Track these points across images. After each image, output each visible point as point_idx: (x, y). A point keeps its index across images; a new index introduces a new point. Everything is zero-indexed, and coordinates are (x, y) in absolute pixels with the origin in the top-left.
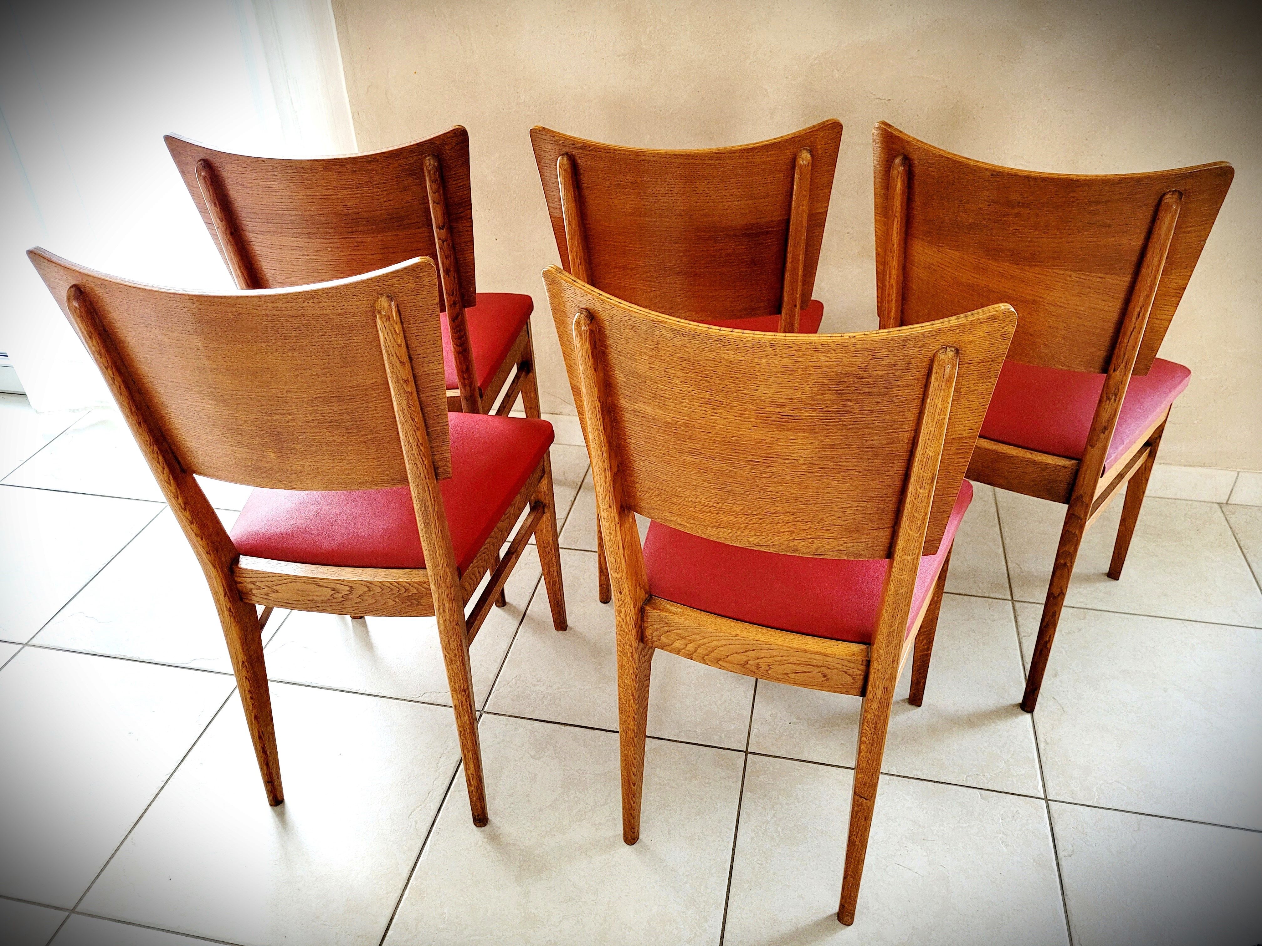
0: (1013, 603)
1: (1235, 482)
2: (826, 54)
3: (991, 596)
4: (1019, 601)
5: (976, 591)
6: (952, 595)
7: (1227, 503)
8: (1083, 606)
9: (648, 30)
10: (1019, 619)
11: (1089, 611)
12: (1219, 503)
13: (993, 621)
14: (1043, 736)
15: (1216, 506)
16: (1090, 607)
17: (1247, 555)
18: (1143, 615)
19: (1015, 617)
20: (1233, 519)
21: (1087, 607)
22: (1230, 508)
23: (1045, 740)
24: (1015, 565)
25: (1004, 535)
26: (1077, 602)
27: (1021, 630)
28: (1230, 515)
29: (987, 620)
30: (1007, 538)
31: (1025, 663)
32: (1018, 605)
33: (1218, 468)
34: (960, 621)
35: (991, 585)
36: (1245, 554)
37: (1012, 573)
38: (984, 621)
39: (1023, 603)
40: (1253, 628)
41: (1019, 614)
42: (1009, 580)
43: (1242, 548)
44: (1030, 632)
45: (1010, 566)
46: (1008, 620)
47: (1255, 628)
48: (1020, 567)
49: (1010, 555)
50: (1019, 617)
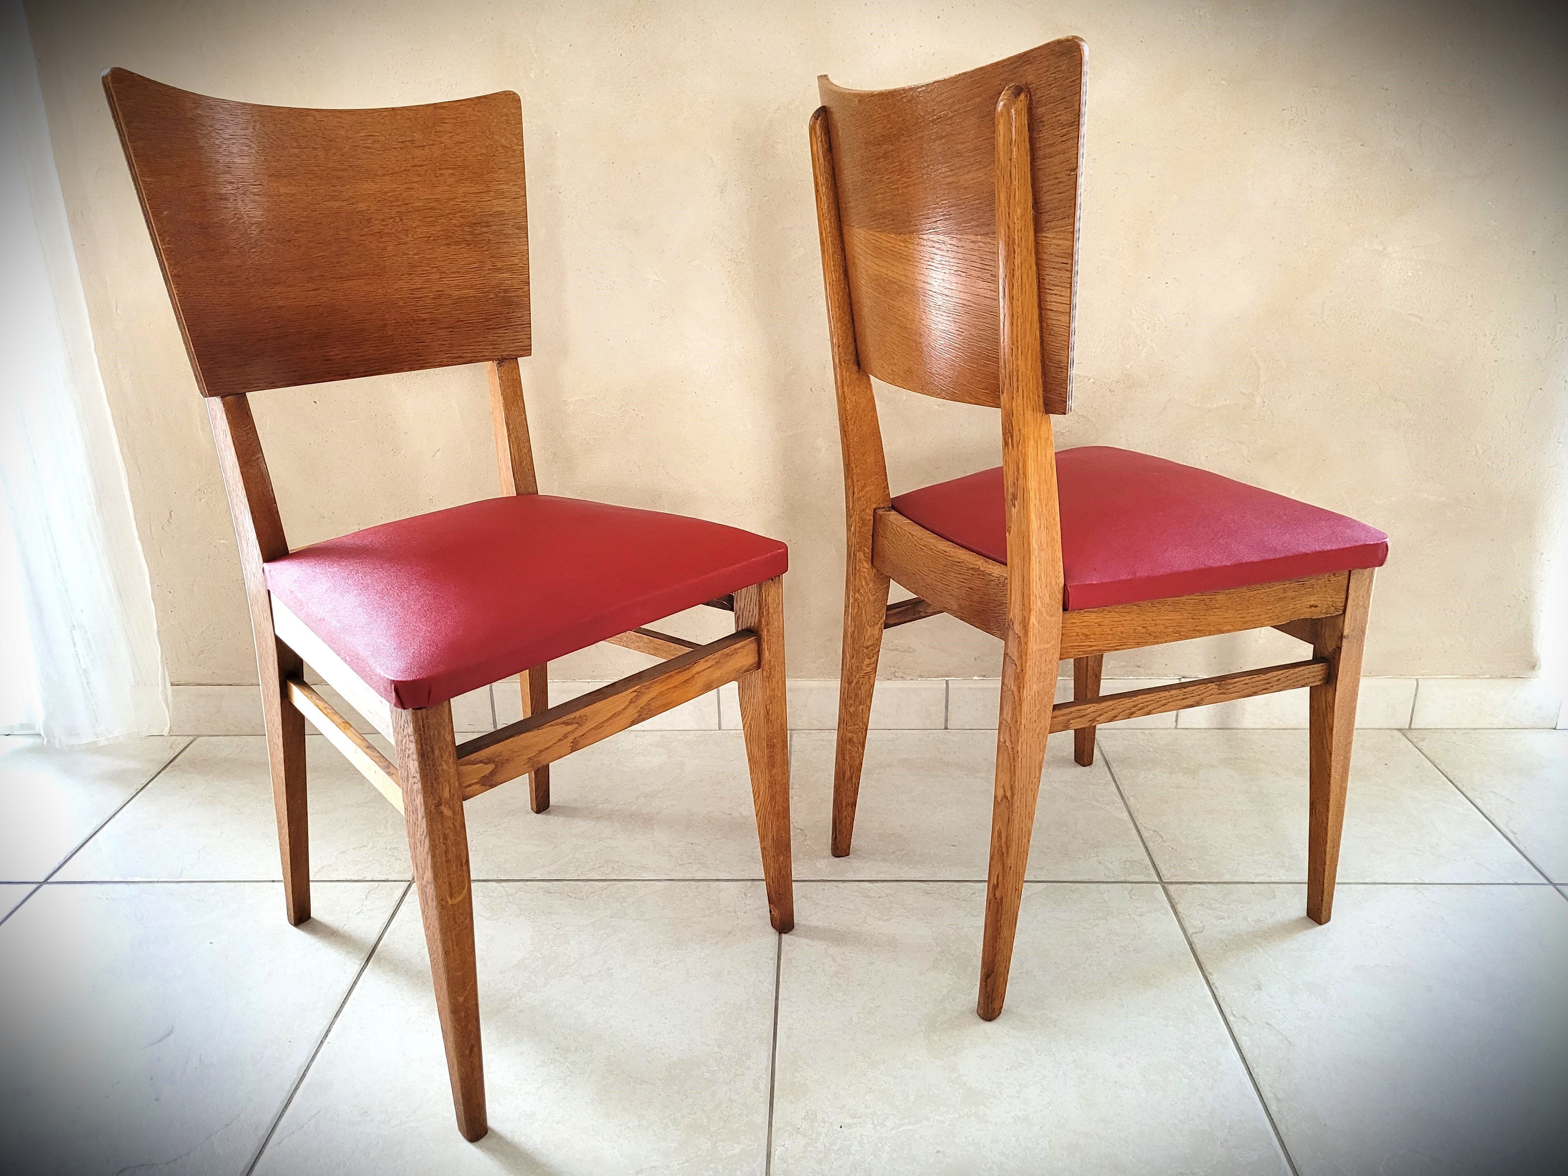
0: (1164, 887)
1: (1416, 695)
2: (789, 104)
3: (1129, 879)
4: (1172, 883)
5: (1105, 875)
6: (1070, 885)
7: (1410, 728)
8: (1267, 880)
9: (532, 75)
10: (1180, 908)
11: (1277, 885)
12: (1399, 730)
13: (1141, 915)
14: (1270, 1089)
15: (1397, 734)
16: (1277, 879)
17: (1464, 789)
18: (1356, 883)
19: (1173, 907)
20: (1423, 745)
21: (1273, 880)
22: (1414, 733)
23: (1275, 1094)
24: (1152, 832)
25: (1126, 794)
26: (1258, 875)
27: (1187, 924)
28: (1422, 743)
29: (1133, 916)
30: (1131, 798)
31: (1207, 974)
32: (1171, 888)
33: (1389, 676)
34: (1091, 921)
35: (1125, 864)
36: (1460, 789)
37: (1150, 845)
38: (1128, 917)
39: (1179, 885)
40: (1513, 884)
41: (1176, 901)
42: (1149, 855)
43: (1454, 781)
44: (1201, 925)
45: (1145, 834)
46: (1163, 911)
47: (1516, 884)
48: (1160, 835)
49: (1141, 821)
50: (1178, 906)
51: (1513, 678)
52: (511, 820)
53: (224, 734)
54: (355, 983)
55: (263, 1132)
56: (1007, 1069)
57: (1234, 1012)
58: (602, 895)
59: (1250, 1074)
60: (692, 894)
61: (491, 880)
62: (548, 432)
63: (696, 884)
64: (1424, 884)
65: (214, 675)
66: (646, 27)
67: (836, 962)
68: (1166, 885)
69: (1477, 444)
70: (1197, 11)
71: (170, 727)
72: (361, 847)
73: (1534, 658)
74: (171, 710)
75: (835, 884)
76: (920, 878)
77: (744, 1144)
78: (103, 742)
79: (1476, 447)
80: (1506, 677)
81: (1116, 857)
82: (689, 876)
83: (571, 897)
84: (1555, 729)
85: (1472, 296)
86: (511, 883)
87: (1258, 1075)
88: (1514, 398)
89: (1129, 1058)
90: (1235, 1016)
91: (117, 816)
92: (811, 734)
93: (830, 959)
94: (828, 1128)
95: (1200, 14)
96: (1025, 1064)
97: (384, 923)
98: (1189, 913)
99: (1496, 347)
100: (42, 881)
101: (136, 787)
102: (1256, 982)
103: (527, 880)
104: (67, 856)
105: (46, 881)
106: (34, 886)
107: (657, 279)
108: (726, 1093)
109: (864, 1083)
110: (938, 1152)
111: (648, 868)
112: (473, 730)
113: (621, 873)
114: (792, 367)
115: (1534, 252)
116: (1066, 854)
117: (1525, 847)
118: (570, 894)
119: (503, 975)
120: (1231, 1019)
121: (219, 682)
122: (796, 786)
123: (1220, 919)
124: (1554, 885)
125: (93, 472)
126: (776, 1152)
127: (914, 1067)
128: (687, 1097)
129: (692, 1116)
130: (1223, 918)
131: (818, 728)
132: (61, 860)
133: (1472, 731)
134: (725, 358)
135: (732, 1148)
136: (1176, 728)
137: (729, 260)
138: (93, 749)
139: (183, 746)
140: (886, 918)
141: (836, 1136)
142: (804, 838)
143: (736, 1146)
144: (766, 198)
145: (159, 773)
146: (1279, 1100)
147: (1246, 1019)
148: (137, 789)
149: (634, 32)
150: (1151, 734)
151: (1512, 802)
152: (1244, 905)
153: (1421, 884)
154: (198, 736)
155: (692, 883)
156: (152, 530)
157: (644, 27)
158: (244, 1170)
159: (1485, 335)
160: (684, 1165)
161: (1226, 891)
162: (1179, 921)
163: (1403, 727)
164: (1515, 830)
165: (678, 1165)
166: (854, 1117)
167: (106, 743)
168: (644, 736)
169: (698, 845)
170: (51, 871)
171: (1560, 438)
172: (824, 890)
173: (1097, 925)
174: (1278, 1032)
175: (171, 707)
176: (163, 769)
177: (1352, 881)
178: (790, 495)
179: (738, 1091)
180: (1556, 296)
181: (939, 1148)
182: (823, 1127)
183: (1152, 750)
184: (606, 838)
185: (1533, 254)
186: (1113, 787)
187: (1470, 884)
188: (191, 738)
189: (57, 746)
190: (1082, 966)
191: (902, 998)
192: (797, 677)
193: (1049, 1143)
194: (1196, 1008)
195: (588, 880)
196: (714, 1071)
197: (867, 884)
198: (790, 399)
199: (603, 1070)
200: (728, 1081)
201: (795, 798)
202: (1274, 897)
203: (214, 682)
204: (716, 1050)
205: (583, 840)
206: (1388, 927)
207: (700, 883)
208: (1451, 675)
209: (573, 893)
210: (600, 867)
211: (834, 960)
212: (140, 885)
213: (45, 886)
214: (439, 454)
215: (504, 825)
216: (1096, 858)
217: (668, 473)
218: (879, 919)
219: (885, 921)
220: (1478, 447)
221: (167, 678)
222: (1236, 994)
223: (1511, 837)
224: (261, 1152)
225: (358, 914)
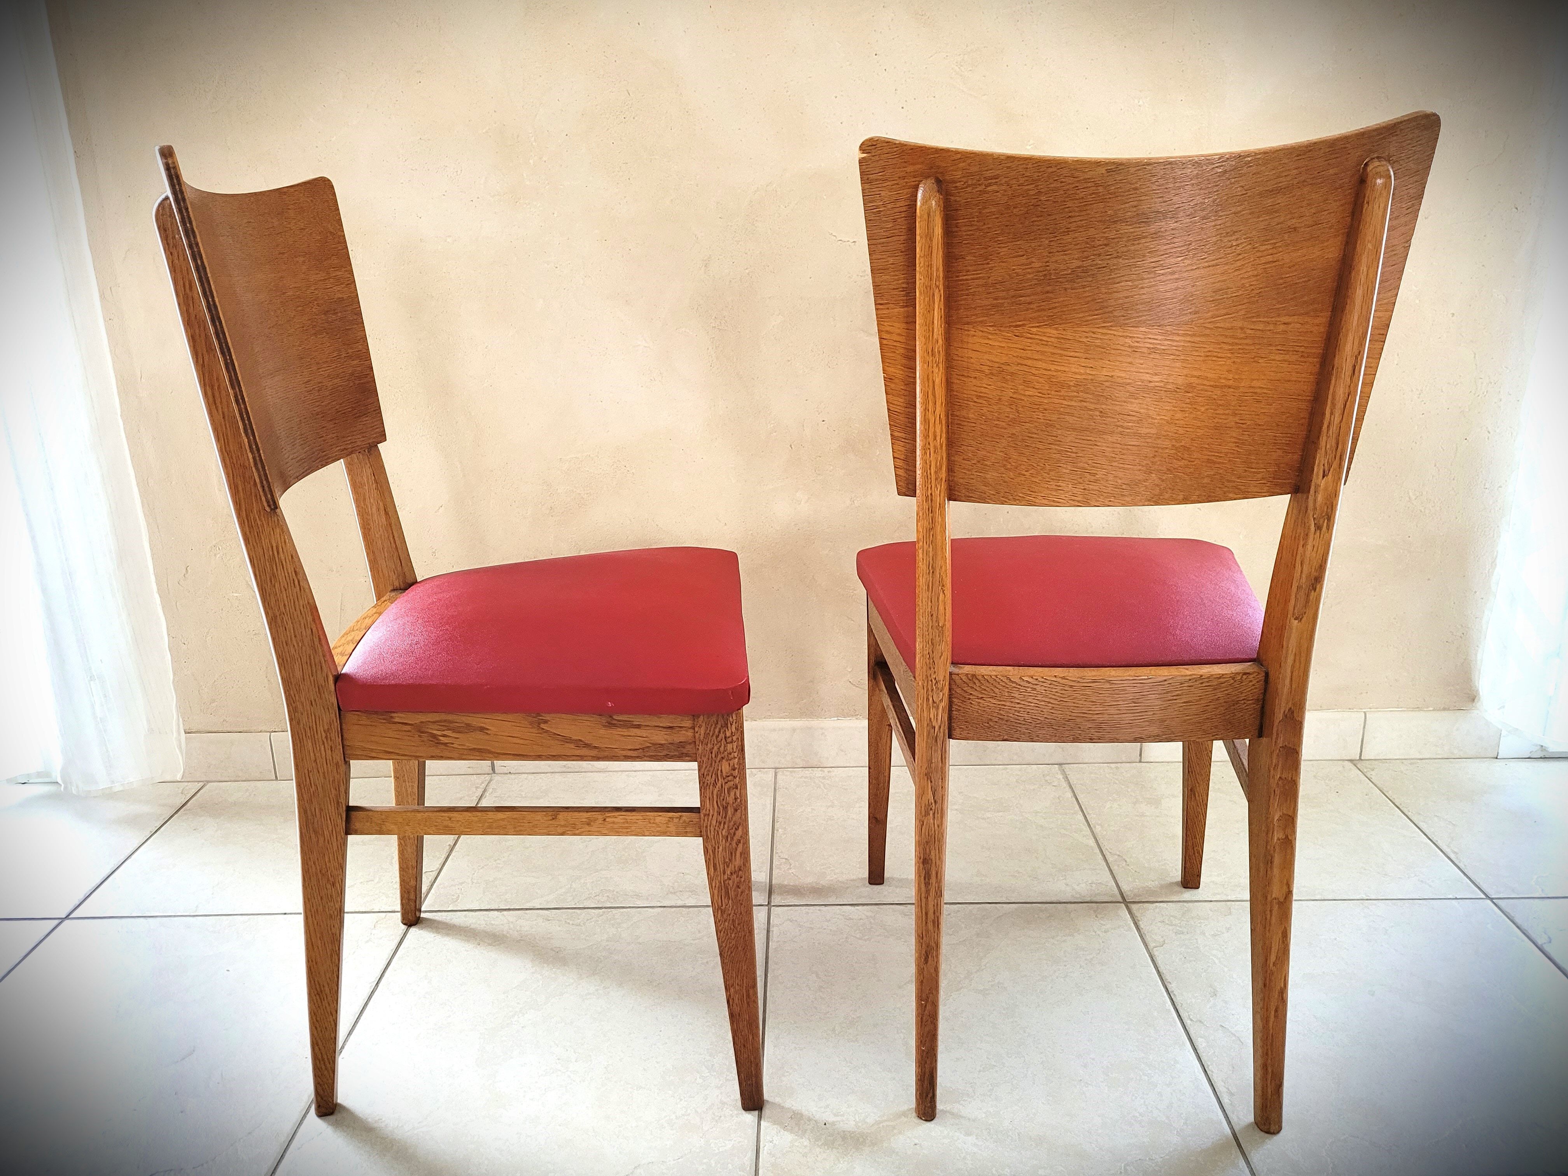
0: (1127, 907)
1: (1364, 727)
3: (1095, 900)
4: (1134, 902)
5: (1073, 896)
7: (1360, 759)
8: (1225, 898)
9: (531, 161)
10: (1142, 925)
12: (1351, 761)
15: (1348, 765)
17: (1409, 814)
18: (1307, 900)
19: (1135, 924)
20: (1373, 775)
22: (1364, 763)
24: (1116, 857)
25: (1092, 822)
26: (1215, 894)
27: (1148, 939)
28: (1372, 773)
29: (1098, 932)
30: (1097, 827)
31: (1166, 983)
32: (1134, 907)
33: (1339, 710)
34: (1059, 938)
35: (1092, 886)
36: (1406, 813)
37: (1114, 868)
38: (1094, 934)
39: (1141, 904)
40: (1453, 899)
41: (1139, 919)
42: (1114, 878)
43: (1400, 807)
44: (1162, 940)
45: (1110, 859)
46: (1126, 928)
47: (1456, 899)
48: (1124, 859)
49: (1106, 847)
50: (1140, 923)
51: (1454, 710)
52: (510, 854)
53: (233, 779)
54: (366, 1004)
55: (284, 1138)
56: (980, 1071)
57: (1191, 1017)
58: (598, 921)
59: (1205, 1071)
60: (683, 919)
61: (492, 910)
62: (545, 488)
63: (687, 910)
64: (1370, 900)
65: (224, 723)
66: (636, 118)
67: (820, 978)
68: (1129, 905)
69: (1410, 491)
70: (1136, 101)
71: (184, 772)
72: (368, 881)
73: (1474, 690)
74: (184, 755)
75: (818, 908)
76: (898, 901)
77: (735, 1141)
78: (118, 788)
79: (1408, 493)
80: (1449, 710)
81: (1083, 880)
82: (680, 903)
83: (569, 923)
84: (1497, 758)
85: (1398, 355)
86: (511, 912)
87: (1212, 1072)
88: (1442, 448)
89: (1093, 1059)
90: (1191, 1020)
91: (133, 856)
92: (794, 772)
93: (814, 975)
94: (813, 1126)
95: (1140, 104)
96: (997, 1066)
97: (392, 950)
98: (1150, 929)
99: (1423, 401)
100: (64, 917)
101: (150, 829)
102: (1213, 990)
103: (527, 909)
104: (86, 894)
105: (67, 917)
106: (57, 922)
107: (646, 345)
108: (718, 1096)
109: (846, 1085)
110: (916, 1145)
111: (642, 896)
112: (472, 773)
113: (615, 901)
114: (772, 425)
115: (1453, 314)
116: (1036, 878)
117: (1465, 866)
118: (568, 921)
119: (506, 995)
120: (1188, 1022)
121: (229, 730)
122: (781, 820)
123: (1180, 934)
124: (1491, 899)
125: (115, 530)
126: (765, 1148)
127: (893, 1070)
128: (681, 1100)
129: (686, 1117)
130: (1183, 933)
131: (801, 766)
132: (82, 897)
133: (1419, 761)
134: (711, 417)
135: (724, 1144)
136: (1140, 762)
137: (713, 327)
138: (110, 795)
139: (194, 791)
140: (866, 937)
141: (821, 1132)
142: (788, 867)
143: (727, 1142)
144: (747, 271)
145: (172, 817)
146: (1231, 1094)
147: (1202, 1023)
148: (151, 832)
149: (625, 123)
150: (1117, 768)
151: (1454, 825)
152: (1202, 921)
153: (1367, 900)
154: (208, 782)
155: (684, 909)
156: (169, 585)
157: (634, 118)
158: (267, 1173)
159: (1412, 391)
160: (679, 1160)
161: (1186, 909)
162: (1141, 936)
163: (1353, 758)
164: (1456, 850)
165: (674, 1160)
166: (837, 1116)
167: (121, 789)
168: (636, 776)
169: (688, 874)
170: (71, 907)
171: (1486, 484)
172: (808, 913)
173: (1064, 941)
174: (1232, 1033)
175: (184, 752)
176: (176, 813)
177: (1303, 899)
178: (772, 545)
179: (728, 1095)
180: (1475, 354)
181: (917, 1141)
182: (808, 1125)
183: (1117, 782)
184: (601, 870)
185: (1453, 316)
186: (1080, 816)
187: (1412, 899)
188: (201, 784)
189: (74, 792)
190: (1050, 978)
191: (882, 1009)
192: (781, 718)
193: (1019, 1135)
194: (1155, 1014)
195: (585, 908)
196: (707, 1077)
197: (849, 907)
198: (771, 454)
199: (602, 1078)
200: (719, 1085)
201: (780, 830)
202: (1230, 914)
203: (225, 729)
204: (708, 1058)
205: (578, 872)
206: (1336, 939)
207: (691, 909)
208: (1396, 708)
209: (571, 920)
210: (596, 896)
211: (817, 976)
212: (158, 919)
213: (67, 922)
214: (441, 510)
215: (503, 859)
216: (1064, 881)
217: (657, 525)
218: (860, 939)
219: (865, 940)
220: (1411, 494)
221: (181, 725)
222: (1193, 1000)
223: (1452, 856)
224: (282, 1156)
225: (367, 942)
